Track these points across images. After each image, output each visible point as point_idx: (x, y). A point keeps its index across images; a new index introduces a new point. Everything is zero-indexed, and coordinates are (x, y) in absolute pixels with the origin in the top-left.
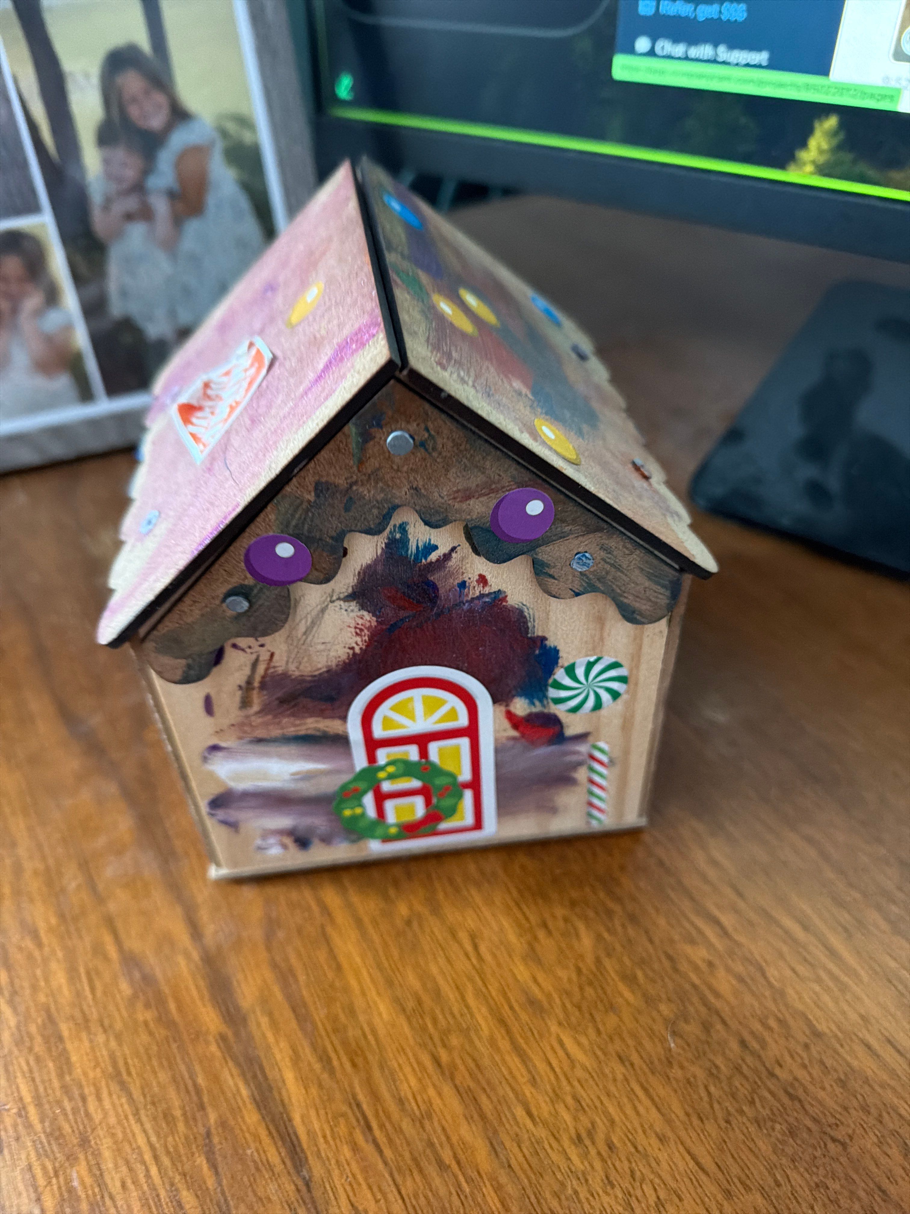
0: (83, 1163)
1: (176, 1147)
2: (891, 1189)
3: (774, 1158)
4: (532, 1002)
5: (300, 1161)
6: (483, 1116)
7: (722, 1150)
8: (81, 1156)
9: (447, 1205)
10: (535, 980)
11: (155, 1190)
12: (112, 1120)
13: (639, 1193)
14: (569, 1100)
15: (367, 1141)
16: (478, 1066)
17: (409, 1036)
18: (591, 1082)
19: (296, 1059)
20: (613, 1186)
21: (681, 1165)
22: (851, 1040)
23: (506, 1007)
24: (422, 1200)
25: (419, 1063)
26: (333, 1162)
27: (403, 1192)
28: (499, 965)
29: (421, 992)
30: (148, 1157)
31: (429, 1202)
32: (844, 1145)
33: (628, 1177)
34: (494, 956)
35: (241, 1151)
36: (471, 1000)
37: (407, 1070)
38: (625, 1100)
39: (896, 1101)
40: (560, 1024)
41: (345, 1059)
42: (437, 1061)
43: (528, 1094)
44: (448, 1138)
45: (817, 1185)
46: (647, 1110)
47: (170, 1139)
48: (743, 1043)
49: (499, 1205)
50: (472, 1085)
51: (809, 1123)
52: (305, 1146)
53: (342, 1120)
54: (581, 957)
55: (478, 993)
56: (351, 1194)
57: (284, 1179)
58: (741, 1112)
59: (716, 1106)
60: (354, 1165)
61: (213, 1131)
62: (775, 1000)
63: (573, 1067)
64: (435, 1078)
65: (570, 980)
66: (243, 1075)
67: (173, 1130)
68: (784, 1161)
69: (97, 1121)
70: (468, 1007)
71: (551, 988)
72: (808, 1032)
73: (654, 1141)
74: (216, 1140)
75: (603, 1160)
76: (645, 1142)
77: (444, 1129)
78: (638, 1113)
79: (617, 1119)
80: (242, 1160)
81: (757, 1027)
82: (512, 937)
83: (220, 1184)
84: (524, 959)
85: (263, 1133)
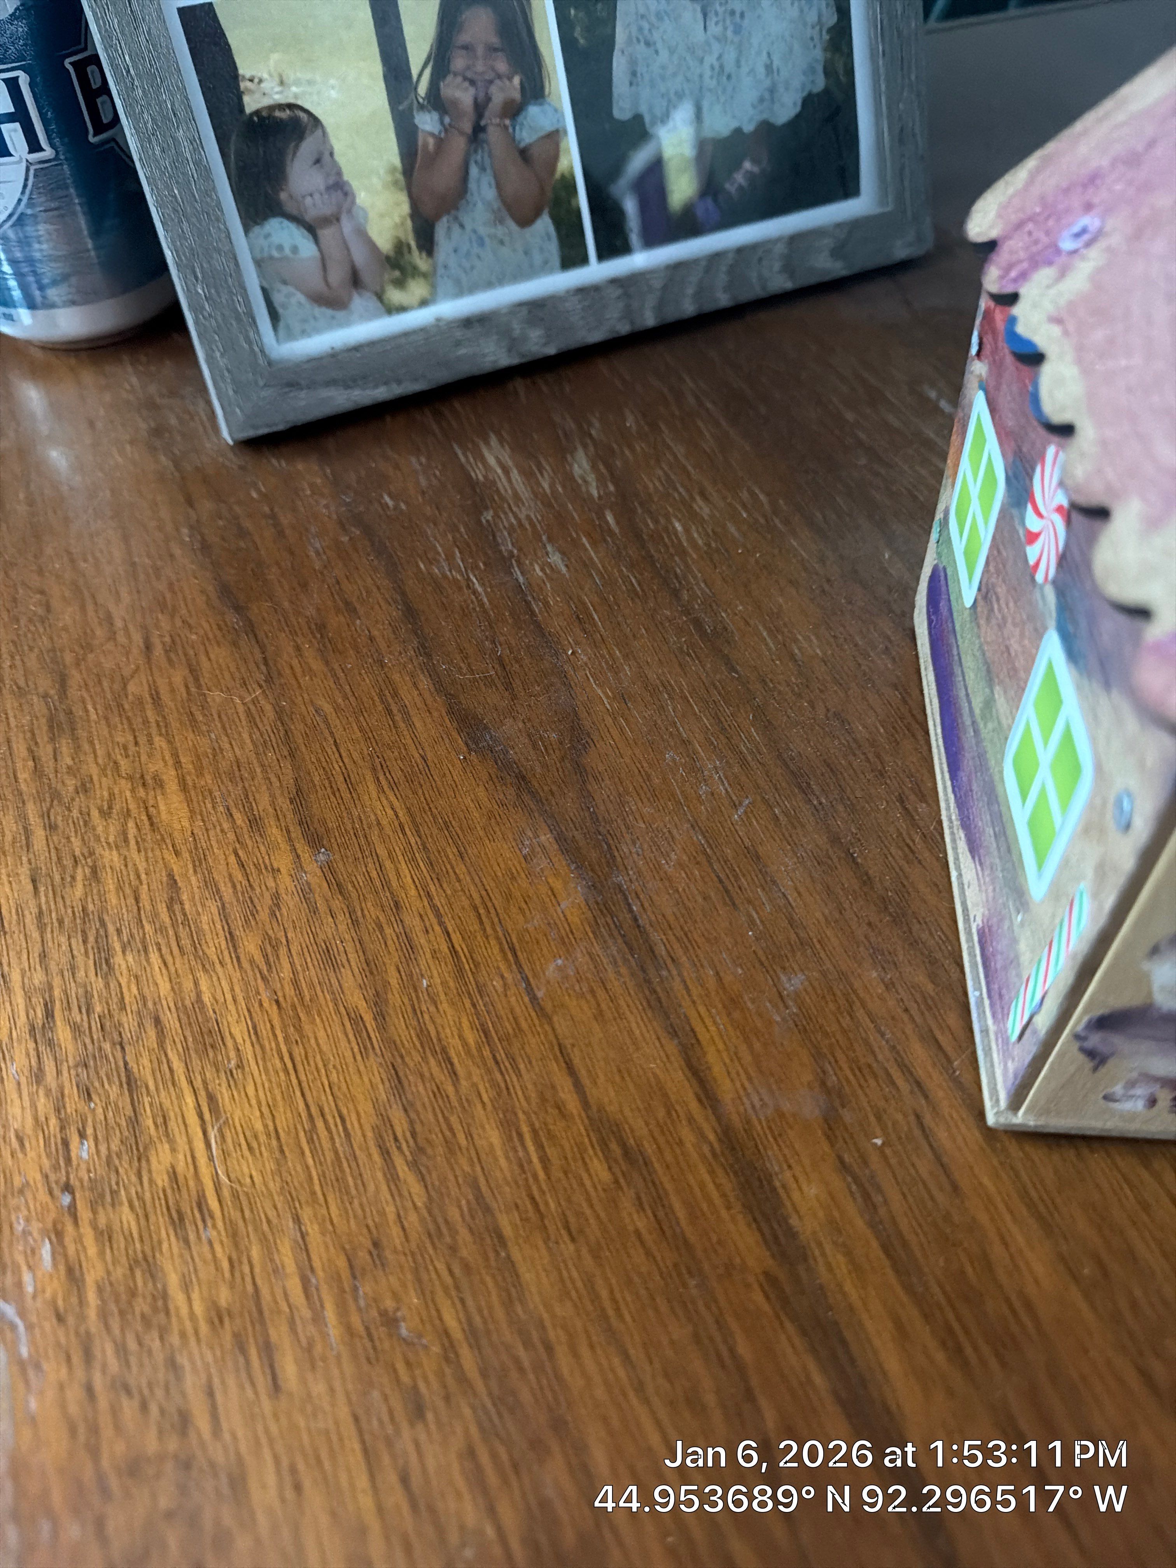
8: (555, 1448)
12: (600, 1392)
19: (902, 1337)
29: (1103, 1253)
37: (1099, 1387)
41: (986, 1350)
42: (1148, 1379)
66: (815, 1352)
69: (575, 1391)
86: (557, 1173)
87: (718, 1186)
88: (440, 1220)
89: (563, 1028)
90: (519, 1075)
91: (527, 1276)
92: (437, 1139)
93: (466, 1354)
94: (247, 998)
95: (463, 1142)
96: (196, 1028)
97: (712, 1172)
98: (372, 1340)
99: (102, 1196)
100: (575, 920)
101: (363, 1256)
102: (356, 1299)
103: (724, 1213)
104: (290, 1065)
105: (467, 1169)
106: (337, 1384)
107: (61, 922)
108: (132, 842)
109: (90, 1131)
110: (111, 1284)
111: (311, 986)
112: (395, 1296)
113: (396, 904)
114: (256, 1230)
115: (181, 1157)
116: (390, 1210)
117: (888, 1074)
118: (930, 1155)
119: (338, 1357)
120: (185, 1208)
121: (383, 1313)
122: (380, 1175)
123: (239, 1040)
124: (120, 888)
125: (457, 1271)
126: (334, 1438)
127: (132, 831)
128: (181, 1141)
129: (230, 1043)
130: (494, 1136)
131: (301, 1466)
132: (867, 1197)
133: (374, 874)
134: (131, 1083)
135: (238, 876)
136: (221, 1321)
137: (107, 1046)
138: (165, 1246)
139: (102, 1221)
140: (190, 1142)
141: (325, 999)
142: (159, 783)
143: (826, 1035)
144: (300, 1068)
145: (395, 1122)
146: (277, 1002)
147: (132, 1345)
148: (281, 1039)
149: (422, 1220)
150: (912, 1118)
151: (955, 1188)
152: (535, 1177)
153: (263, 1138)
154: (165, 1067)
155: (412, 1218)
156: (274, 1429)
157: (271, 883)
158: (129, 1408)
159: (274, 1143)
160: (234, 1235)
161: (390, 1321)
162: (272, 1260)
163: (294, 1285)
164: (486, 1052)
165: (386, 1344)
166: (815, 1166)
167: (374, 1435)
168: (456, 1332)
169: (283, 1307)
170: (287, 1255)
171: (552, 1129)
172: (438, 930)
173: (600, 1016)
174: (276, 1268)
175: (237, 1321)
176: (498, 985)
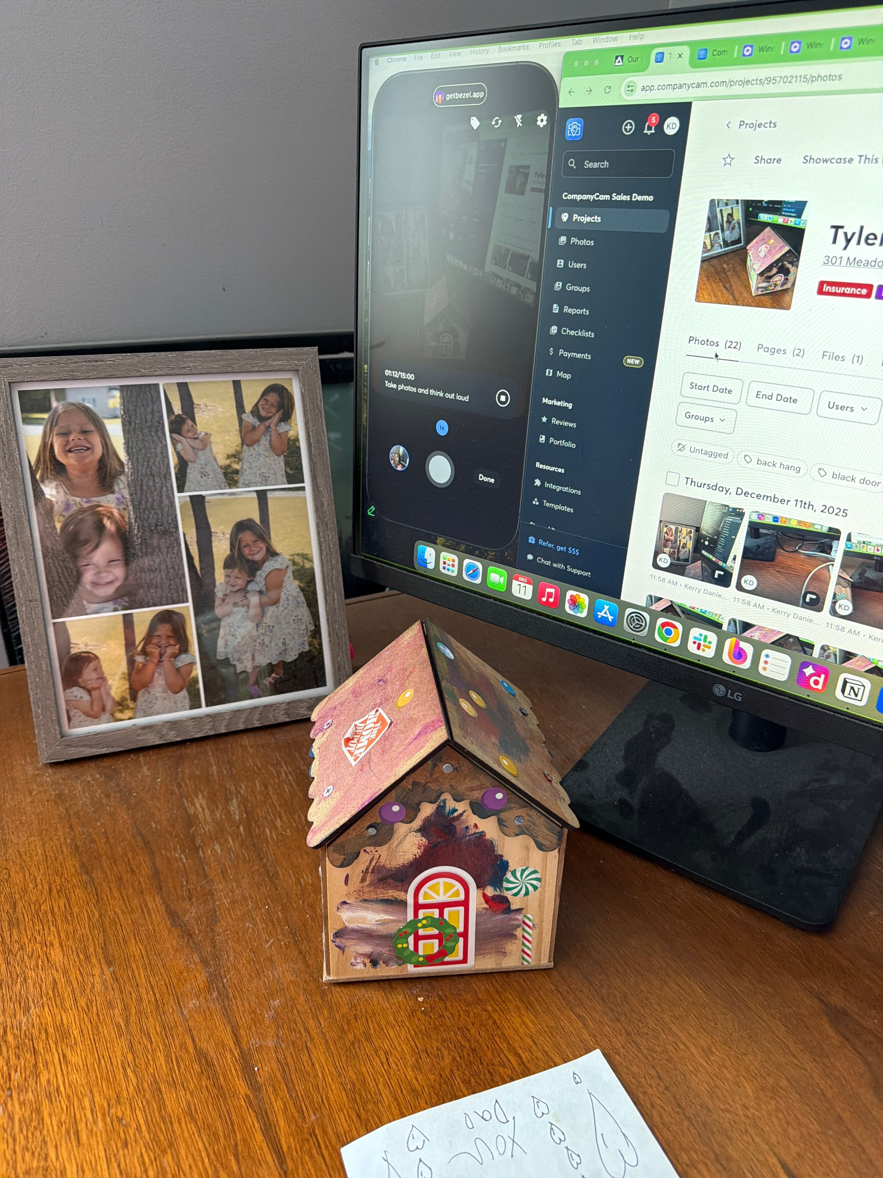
0: (170, 1155)
1: (219, 1151)
4: (414, 1090)
5: (283, 1161)
8: (169, 1151)
10: (417, 1080)
11: (206, 1170)
12: (186, 1135)
15: (318, 1153)
17: (346, 1103)
19: (285, 1110)
23: (399, 1092)
25: (349, 1117)
26: (299, 1162)
28: (398, 1070)
29: (355, 1081)
30: (204, 1154)
34: (397, 1066)
35: (252, 1154)
36: (381, 1087)
41: (310, 1111)
42: (359, 1116)
47: (216, 1146)
52: (286, 1154)
53: (306, 1143)
54: (443, 1069)
55: (386, 1084)
57: (274, 1169)
60: (310, 1166)
61: (239, 1143)
65: (435, 1080)
66: (257, 1118)
67: (218, 1140)
69: (178, 1135)
70: (379, 1090)
71: (424, 1084)
74: (240, 1148)
80: (253, 1159)
82: (408, 1057)
83: (240, 1170)
84: (412, 1067)
85: (264, 1145)
86: (182, 1070)
87: (236, 1070)
88: (141, 1088)
89: (191, 1023)
90: (174, 1040)
91: (167, 1102)
92: (143, 1063)
93: (144, 1128)
94: (80, 1021)
95: (152, 1063)
96: (60, 1032)
97: (234, 1065)
98: (113, 1125)
99: (22, 1091)
100: (202, 986)
101: (113, 1102)
102: (109, 1114)
103: (236, 1078)
104: (93, 1043)
105: (152, 1071)
106: (100, 1140)
107: (11, 998)
108: (40, 967)
109: (19, 1070)
110: (24, 1117)
111: (103, 1015)
112: (123, 1113)
113: (137, 985)
114: (76, 1096)
115: (52, 1075)
116: (124, 1086)
117: (300, 1030)
118: (307, 1055)
119: (101, 1132)
120: (52, 1091)
121: (117, 1117)
122: (121, 1075)
123: (76, 1035)
124: (34, 984)
125: (144, 1103)
126: (97, 1156)
127: (40, 963)
128: (52, 1069)
129: (72, 1036)
130: (163, 1060)
131: (85, 1165)
132: (283, 1069)
133: (130, 975)
134: (35, 1052)
135: (80, 978)
136: (62, 1125)
137: (27, 1041)
138: (44, 1104)
139: (21, 1098)
140: (55, 1070)
141: (108, 1020)
142: (52, 945)
143: (282, 1019)
144: (97, 1043)
145: (129, 1058)
146: (91, 1022)
147: (30, 1134)
148: (91, 1034)
149: (134, 1088)
150: (304, 1044)
151: (313, 1064)
152: (175, 1072)
153: (81, 1066)
154: (48, 1046)
155: (131, 1089)
156: (77, 1156)
157: (92, 980)
158: (28, 1156)
159: (86, 1068)
160: (68, 1098)
161: (120, 1120)
162: (81, 1104)
163: (88, 1112)
164: (163, 1033)
165: (118, 1127)
166: (269, 1061)
167: (110, 1154)
168: (142, 1122)
169: (84, 1119)
170: (87, 1103)
171: (183, 1055)
172: (151, 993)
173: (205, 1019)
174: (83, 1109)
175: (67, 1125)
176: (171, 1011)
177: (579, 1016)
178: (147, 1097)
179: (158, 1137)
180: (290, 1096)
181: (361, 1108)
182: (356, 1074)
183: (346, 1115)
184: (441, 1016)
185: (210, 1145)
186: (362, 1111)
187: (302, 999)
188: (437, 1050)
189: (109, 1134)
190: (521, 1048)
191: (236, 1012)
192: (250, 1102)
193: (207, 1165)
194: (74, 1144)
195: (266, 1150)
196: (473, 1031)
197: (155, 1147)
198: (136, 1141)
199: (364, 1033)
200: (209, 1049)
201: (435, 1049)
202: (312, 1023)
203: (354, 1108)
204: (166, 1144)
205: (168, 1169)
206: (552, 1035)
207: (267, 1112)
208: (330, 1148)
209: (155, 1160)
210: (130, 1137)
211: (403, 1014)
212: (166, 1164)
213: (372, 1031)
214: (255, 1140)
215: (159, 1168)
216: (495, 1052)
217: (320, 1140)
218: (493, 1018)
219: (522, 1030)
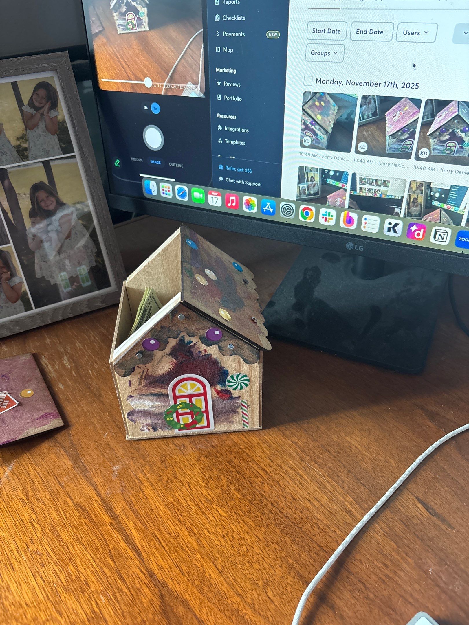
0: (71, 565)
1: (100, 557)
2: (314, 538)
3: (281, 534)
4: (208, 500)
5: (140, 554)
6: (194, 534)
7: (266, 534)
8: (70, 564)
9: (185, 560)
10: (209, 494)
11: (95, 569)
12: (79, 552)
13: (242, 549)
14: (220, 526)
15: (160, 546)
16: (192, 520)
17: (170, 515)
18: (227, 521)
19: (135, 526)
20: (234, 548)
21: (254, 540)
22: (305, 500)
23: (200, 503)
24: (178, 559)
26: (150, 553)
27: (172, 558)
28: (197, 491)
29: (173, 502)
30: (92, 561)
31: (180, 559)
32: (301, 528)
33: (238, 545)
34: (196, 489)
35: (121, 555)
36: (189, 502)
37: (171, 524)
38: (237, 524)
39: (316, 514)
40: (217, 505)
41: (150, 524)
42: (179, 520)
43: (208, 526)
44: (184, 541)
45: (293, 540)
46: (244, 526)
47: (98, 555)
48: (272, 504)
49: (200, 557)
50: (191, 526)
51: (291, 523)
52: (141, 550)
53: (152, 541)
54: (223, 485)
55: (191, 500)
56: (156, 561)
57: (136, 560)
58: (271, 523)
59: (264, 522)
60: (156, 553)
61: (111, 550)
62: (282, 491)
63: (221, 517)
64: (179, 526)
65: (219, 493)
66: (119, 533)
67: (99, 552)
68: (284, 535)
69: (74, 554)
70: (188, 504)
71: (214, 496)
72: (292, 499)
73: (246, 534)
74: (113, 553)
75: (231, 541)
76: (243, 535)
77: (183, 539)
78: (241, 527)
79: (235, 530)
81: (276, 499)
82: (201, 483)
83: (116, 565)
84: (205, 488)
85: (127, 548)
86: (68, 516)
87: (101, 510)
88: (45, 532)
89: (68, 489)
90: (59, 501)
91: (63, 537)
92: (42, 517)
93: (51, 554)
95: (48, 517)
97: (100, 508)
98: (32, 557)
100: (69, 467)
101: (29, 543)
103: (102, 515)
104: (8, 512)
105: (49, 521)
106: (26, 566)
111: (11, 496)
112: (37, 548)
113: (29, 474)
114: (6, 544)
116: (34, 533)
117: (134, 480)
118: (142, 493)
119: (26, 561)
121: (34, 551)
122: (31, 528)
125: (49, 540)
126: (27, 575)
130: (54, 514)
131: (20, 581)
132: (129, 504)
133: (23, 469)
141: (15, 498)
143: (122, 476)
144: (11, 512)
145: (33, 517)
146: (4, 501)
148: (6, 508)
149: (41, 533)
150: (139, 488)
151: (146, 498)
152: (64, 519)
153: (5, 528)
155: (38, 534)
156: (15, 577)
159: (7, 528)
161: (36, 553)
163: (15, 552)
164: (52, 499)
165: (36, 557)
166: (120, 501)
167: (35, 573)
168: (49, 551)
169: (13, 556)
170: (13, 547)
171: (66, 509)
172: (39, 477)
173: (76, 485)
174: (11, 550)
175: (4, 562)
176: (53, 485)
177: (294, 442)
178: (50, 536)
179: (62, 557)
180: (137, 518)
181: (180, 516)
182: (173, 498)
183: (172, 522)
184: (216, 457)
185: (94, 555)
186: (181, 518)
187: (132, 463)
188: (217, 476)
189: (32, 561)
190: (264, 465)
191: (94, 478)
192: (113, 526)
193: (96, 567)
194: (11, 571)
195: (128, 550)
196: (236, 461)
197: (61, 563)
198: (48, 562)
199: (173, 475)
200: (82, 502)
201: (216, 476)
202: (141, 475)
203: (176, 517)
204: (67, 560)
205: (72, 573)
206: (281, 455)
207: (125, 530)
208: (166, 541)
209: (63, 569)
210: (44, 560)
211: (193, 459)
212: (70, 571)
213: (178, 473)
214: (121, 546)
215: (66, 573)
216: (251, 471)
217: (160, 538)
218: (245, 452)
219: (263, 456)
